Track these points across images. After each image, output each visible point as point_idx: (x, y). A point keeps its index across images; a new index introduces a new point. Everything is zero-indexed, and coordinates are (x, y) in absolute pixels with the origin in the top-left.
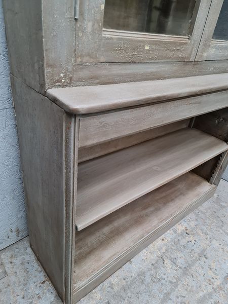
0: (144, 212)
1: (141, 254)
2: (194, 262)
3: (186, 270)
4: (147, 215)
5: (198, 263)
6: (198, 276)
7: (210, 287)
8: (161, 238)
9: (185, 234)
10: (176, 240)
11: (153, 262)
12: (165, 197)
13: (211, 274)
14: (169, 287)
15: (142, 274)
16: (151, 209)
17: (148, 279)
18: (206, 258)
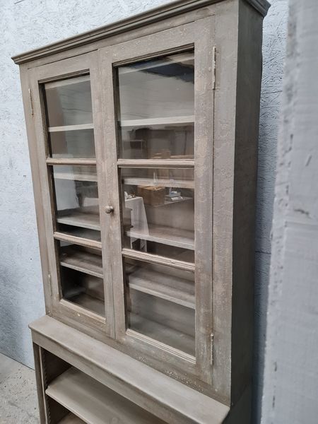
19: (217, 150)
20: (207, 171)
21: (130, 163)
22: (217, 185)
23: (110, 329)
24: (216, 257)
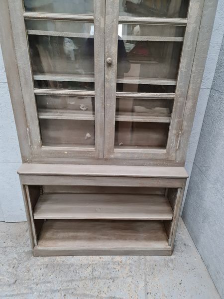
0: (100, 236)
1: (81, 257)
2: (104, 278)
3: (94, 279)
4: (99, 239)
5: (105, 280)
6: (97, 285)
7: (96, 294)
8: (100, 256)
9: (117, 264)
10: (108, 263)
11: (83, 264)
12: (122, 235)
13: (105, 289)
14: (77, 278)
15: (72, 265)
16: (106, 237)
17: (72, 269)
18: (113, 282)
19: (205, 12)
20: (196, 27)
21: (132, 20)
22: (200, 37)
23: (99, 154)
24: (191, 85)
